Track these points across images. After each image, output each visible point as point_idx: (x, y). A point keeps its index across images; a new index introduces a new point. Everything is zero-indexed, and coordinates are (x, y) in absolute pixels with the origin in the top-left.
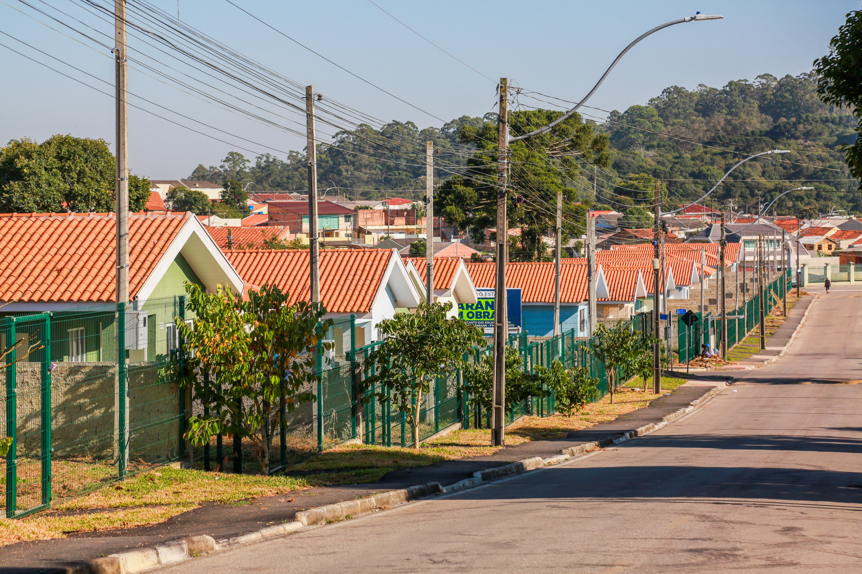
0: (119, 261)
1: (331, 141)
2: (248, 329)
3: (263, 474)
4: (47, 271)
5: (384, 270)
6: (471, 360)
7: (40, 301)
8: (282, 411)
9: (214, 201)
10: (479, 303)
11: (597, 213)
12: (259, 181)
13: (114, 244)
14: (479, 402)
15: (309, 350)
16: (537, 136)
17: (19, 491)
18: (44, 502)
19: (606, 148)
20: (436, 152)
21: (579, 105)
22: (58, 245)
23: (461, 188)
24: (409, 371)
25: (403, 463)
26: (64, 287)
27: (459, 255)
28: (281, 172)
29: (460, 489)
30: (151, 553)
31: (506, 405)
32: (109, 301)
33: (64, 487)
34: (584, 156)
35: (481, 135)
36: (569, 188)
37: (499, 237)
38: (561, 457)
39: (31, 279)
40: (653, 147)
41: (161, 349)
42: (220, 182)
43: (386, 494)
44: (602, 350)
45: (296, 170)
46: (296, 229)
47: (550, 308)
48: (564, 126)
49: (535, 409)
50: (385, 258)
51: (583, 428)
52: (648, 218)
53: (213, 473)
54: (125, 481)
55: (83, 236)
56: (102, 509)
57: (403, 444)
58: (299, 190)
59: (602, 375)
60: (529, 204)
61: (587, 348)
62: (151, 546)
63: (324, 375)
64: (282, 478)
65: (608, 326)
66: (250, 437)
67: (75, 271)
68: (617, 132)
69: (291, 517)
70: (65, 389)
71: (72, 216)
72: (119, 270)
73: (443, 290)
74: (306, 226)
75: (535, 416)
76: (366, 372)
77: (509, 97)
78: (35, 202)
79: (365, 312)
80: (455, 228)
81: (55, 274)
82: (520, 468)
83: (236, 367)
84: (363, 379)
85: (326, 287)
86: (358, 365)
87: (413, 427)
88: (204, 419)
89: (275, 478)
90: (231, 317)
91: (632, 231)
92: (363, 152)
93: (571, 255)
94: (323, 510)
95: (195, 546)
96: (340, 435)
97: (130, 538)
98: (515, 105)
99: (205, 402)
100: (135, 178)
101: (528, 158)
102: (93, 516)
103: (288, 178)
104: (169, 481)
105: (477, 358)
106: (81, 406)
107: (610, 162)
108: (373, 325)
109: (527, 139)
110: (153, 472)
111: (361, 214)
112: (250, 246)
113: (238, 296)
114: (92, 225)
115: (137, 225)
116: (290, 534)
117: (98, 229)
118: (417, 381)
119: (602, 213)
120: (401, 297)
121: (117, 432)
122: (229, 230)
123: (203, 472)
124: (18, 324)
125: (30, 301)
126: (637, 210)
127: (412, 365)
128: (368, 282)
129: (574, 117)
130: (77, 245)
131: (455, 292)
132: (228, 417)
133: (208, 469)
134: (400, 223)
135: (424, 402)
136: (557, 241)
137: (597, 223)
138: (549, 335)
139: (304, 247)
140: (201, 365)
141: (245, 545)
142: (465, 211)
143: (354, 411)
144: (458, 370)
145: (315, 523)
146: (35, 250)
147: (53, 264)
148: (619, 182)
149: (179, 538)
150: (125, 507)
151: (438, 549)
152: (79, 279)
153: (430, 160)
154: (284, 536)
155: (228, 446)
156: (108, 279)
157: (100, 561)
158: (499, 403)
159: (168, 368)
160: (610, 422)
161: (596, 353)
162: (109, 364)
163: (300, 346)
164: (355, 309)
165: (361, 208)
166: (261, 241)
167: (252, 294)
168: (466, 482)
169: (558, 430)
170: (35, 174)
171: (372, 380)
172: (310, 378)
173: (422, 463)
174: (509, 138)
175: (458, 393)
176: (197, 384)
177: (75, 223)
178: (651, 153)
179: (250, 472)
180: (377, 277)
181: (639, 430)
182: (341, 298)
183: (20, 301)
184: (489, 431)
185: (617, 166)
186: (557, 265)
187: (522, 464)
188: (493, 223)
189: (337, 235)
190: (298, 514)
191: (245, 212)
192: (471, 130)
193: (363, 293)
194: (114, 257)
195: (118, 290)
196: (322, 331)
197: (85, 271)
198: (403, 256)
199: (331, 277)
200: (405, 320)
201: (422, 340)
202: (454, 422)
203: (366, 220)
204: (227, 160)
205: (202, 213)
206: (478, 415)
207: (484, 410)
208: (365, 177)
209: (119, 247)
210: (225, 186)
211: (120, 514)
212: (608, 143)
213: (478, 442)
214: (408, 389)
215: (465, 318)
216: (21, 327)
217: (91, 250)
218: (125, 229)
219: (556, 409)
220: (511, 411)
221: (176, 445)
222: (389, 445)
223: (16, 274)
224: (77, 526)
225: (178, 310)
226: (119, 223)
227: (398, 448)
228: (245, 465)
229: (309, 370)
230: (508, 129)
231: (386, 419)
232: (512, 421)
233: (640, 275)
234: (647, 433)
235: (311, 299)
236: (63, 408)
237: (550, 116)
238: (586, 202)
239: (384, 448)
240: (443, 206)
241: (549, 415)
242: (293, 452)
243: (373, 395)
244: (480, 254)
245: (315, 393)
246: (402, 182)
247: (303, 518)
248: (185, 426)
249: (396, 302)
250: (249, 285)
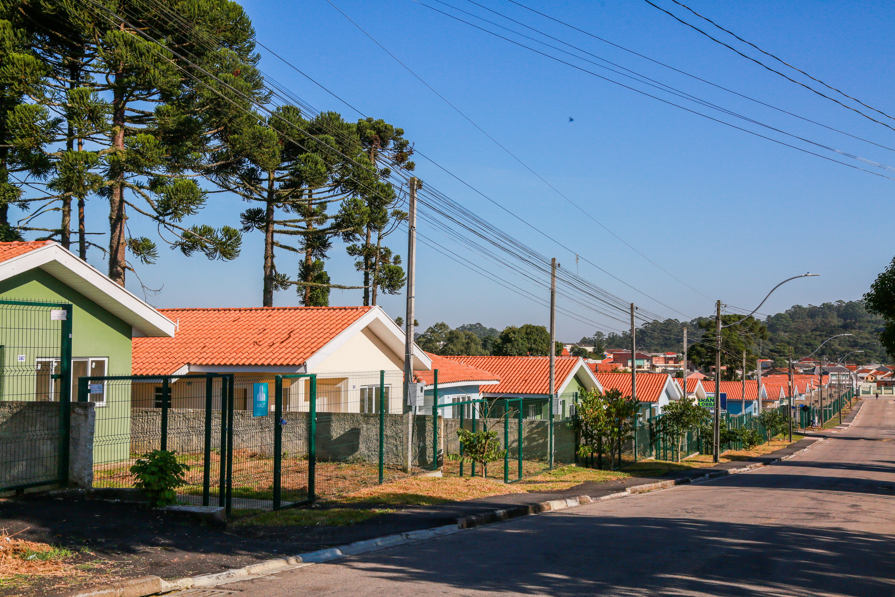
0: (550, 377)
1: (641, 327)
2: (605, 407)
3: (611, 470)
4: (521, 380)
5: (664, 383)
6: (704, 424)
7: (518, 393)
8: (619, 443)
9: (590, 352)
10: (707, 399)
11: (762, 361)
12: (609, 344)
13: (549, 369)
14: (707, 443)
15: (631, 417)
16: (734, 326)
17: (509, 472)
18: (519, 477)
19: (766, 332)
20: (688, 332)
21: (753, 312)
22: (525, 370)
23: (699, 348)
24: (675, 428)
25: (673, 468)
26: (528, 387)
27: (698, 377)
28: (619, 340)
29: (699, 481)
30: (563, 501)
31: (720, 445)
32: (546, 394)
33: (527, 472)
34: (755, 335)
35: (708, 325)
36: (749, 349)
37: (717, 370)
38: (745, 469)
39: (515, 384)
40: (787, 331)
41: (567, 415)
42: (593, 344)
43: (665, 482)
44: (764, 422)
45: (626, 339)
46: (625, 365)
47: (740, 402)
48: (746, 322)
49: (733, 447)
50: (665, 378)
51: (755, 456)
52: (785, 363)
53: (589, 469)
54: (552, 471)
55: (536, 366)
56: (543, 482)
57: (673, 460)
58: (627, 348)
59: (764, 433)
60: (730, 356)
61: (757, 421)
62: (564, 498)
63: (638, 428)
64: (619, 473)
65: (767, 411)
66: (605, 454)
67: (532, 381)
68: (771, 325)
69: (624, 490)
70: (528, 430)
71: (532, 358)
72: (550, 381)
73: (691, 393)
74: (630, 363)
75: (733, 450)
76: (656, 428)
77: (721, 308)
78: (517, 352)
79: (656, 402)
80: (696, 366)
81: (524, 382)
82: (727, 473)
83: (599, 423)
84: (655, 431)
85: (639, 390)
86: (653, 425)
87: (677, 453)
88: (586, 446)
89: (616, 472)
90: (597, 402)
91: (778, 368)
92: (655, 332)
93: (750, 379)
94: (638, 487)
95: (582, 500)
96: (644, 455)
97: (555, 495)
98: (724, 312)
99: (586, 438)
100: (557, 342)
101: (729, 335)
102: (539, 484)
103: (622, 343)
104: (571, 471)
105: (707, 424)
106: (534, 438)
107: (768, 338)
108: (659, 407)
109: (729, 327)
110: (564, 467)
111: (654, 359)
112: (605, 372)
113: (600, 393)
114: (539, 362)
115: (558, 362)
116: (623, 497)
117: (542, 363)
118: (679, 432)
119: (764, 360)
120: (672, 395)
121: (549, 449)
122: (597, 365)
123: (585, 469)
124: (509, 402)
125: (514, 393)
126: (780, 359)
127: (677, 425)
128: (657, 388)
129: (751, 317)
130: (533, 370)
131: (697, 394)
132: (596, 445)
133: (587, 467)
134: (671, 363)
135: (682, 442)
136: (743, 373)
137: (762, 364)
138: (740, 414)
139: (629, 373)
140: (584, 422)
141: (603, 501)
142: (701, 358)
143: (651, 445)
144: (698, 429)
145: (634, 492)
146: (516, 372)
147: (523, 378)
148: (772, 347)
149: (575, 496)
150: (552, 482)
151: (689, 507)
152: (534, 384)
153: (685, 335)
154: (620, 498)
155: (596, 457)
156: (546, 385)
157: (542, 503)
158: (716, 443)
159: (570, 423)
160: (768, 454)
161: (762, 423)
162: (545, 420)
163: (627, 415)
164: (651, 400)
165: (654, 356)
166: (610, 369)
167: (606, 392)
168: (702, 478)
169: (744, 457)
170: (517, 340)
171: (659, 431)
172: (632, 429)
173: (682, 469)
174: (721, 326)
175: (698, 438)
176: (583, 430)
177: (533, 361)
178: (787, 334)
179: (605, 469)
180: (661, 386)
181: (782, 458)
182: (645, 395)
183: (510, 393)
184: (712, 456)
185: (771, 340)
186: (743, 383)
187: (727, 471)
188: (714, 364)
189: (643, 368)
190: (626, 489)
191: (603, 357)
192: (703, 323)
193: (655, 393)
194: (548, 375)
195: (550, 389)
196: (637, 410)
197: (536, 381)
198: (673, 377)
199: (641, 386)
200: (674, 406)
201: (682, 414)
202: (696, 452)
203: (656, 361)
204: (596, 335)
205: (585, 357)
206: (707, 449)
207: (710, 446)
208: (655, 342)
209: (550, 371)
210: (595, 346)
211: (551, 484)
212: (767, 329)
213: (707, 461)
214: (675, 436)
215: (701, 405)
216: (511, 404)
217: (539, 372)
218: (553, 363)
219: (743, 447)
220: (722, 447)
221: (573, 456)
222: (666, 460)
223: (508, 382)
224: (533, 488)
225: (575, 398)
226: (551, 361)
227: (670, 462)
228: (603, 466)
229: (631, 426)
230: (721, 323)
231: (665, 449)
232: (722, 452)
233: (782, 388)
234: (786, 460)
235: (632, 395)
236: (527, 438)
237: (740, 317)
238: (757, 355)
239: (664, 462)
240: (691, 356)
241: (739, 450)
242: (624, 461)
243: (659, 438)
244: (707, 377)
245: (634, 436)
246: (672, 345)
247: (629, 491)
248: (577, 448)
249: (669, 398)
250: (605, 388)
